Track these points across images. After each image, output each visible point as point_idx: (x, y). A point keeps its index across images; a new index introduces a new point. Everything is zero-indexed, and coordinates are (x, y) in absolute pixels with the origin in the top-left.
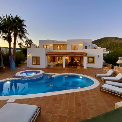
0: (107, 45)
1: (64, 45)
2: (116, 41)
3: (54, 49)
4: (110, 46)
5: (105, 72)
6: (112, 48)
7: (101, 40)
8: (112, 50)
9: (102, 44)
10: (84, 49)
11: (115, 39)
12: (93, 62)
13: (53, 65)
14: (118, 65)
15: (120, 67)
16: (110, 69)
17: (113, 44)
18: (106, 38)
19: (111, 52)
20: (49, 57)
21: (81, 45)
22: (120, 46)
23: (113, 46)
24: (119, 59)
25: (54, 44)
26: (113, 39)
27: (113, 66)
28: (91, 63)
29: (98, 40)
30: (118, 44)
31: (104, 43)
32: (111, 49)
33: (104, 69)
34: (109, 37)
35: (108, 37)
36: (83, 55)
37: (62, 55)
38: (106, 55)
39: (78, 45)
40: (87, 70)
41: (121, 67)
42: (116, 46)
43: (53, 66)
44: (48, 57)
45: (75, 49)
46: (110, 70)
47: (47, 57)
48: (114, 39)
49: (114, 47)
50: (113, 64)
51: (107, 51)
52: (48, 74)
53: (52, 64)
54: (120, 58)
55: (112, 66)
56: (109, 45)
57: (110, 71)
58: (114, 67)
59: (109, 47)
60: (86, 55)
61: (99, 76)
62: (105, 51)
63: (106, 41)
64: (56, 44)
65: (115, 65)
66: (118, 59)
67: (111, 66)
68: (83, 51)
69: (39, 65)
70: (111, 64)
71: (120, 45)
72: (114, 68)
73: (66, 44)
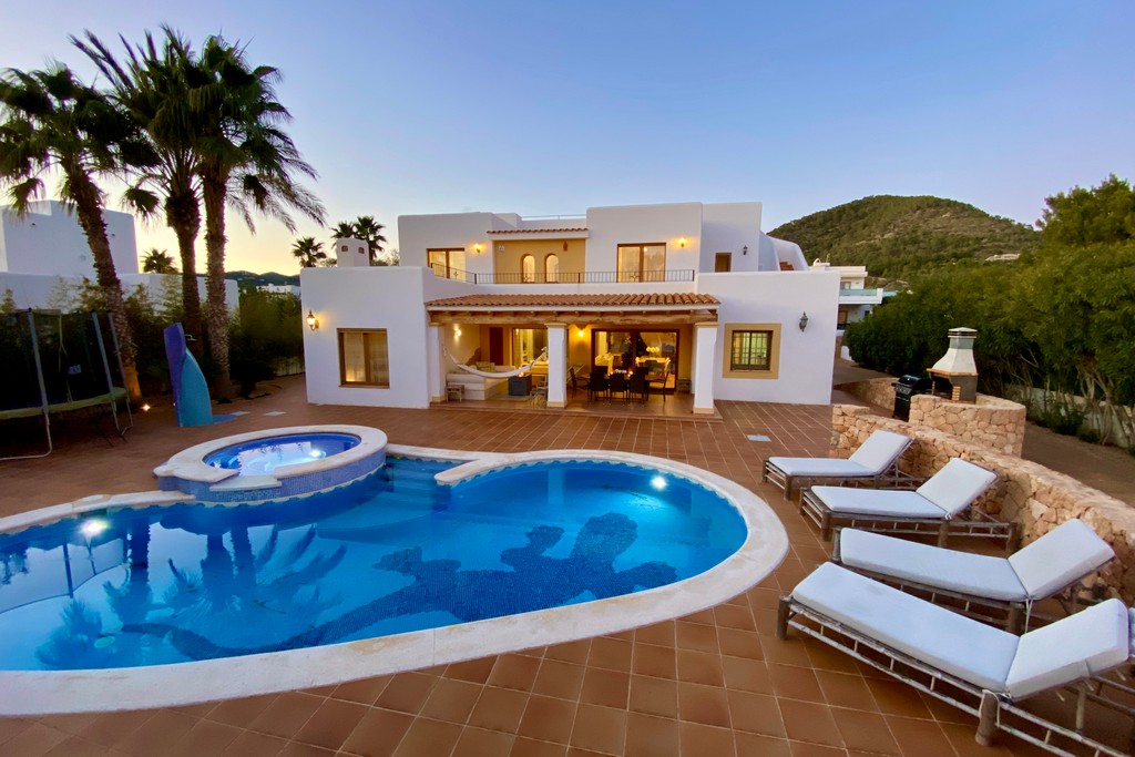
0: (875, 249)
1: (565, 248)
2: (933, 223)
3: (499, 277)
4: (893, 253)
5: (843, 439)
6: (905, 268)
7: (835, 217)
8: (905, 283)
9: (844, 244)
10: (703, 269)
11: (929, 206)
12: (765, 365)
13: (481, 387)
14: (943, 386)
15: (961, 406)
16: (881, 420)
17: (915, 242)
18: (868, 201)
19: (899, 294)
20: (458, 333)
21: (684, 245)
22: (956, 256)
23: (911, 256)
24: (954, 340)
25: (496, 243)
26: (915, 212)
27: (907, 391)
28: (749, 367)
29: (817, 213)
30: (949, 240)
31: (853, 238)
32: (896, 277)
33: (837, 421)
34: (889, 198)
35: (879, 197)
36: (687, 312)
37: (540, 320)
38: (867, 312)
39: (664, 244)
40: (715, 424)
41: (962, 399)
42: (934, 255)
43: (482, 397)
44: (452, 333)
45: (641, 272)
46: (881, 427)
47: (435, 331)
48: (919, 208)
49: (920, 263)
50: (909, 377)
51: (869, 284)
52: (419, 460)
53: (480, 381)
54: (964, 334)
55: (898, 394)
56: (883, 251)
57: (877, 433)
58: (913, 398)
59: (884, 260)
60: (713, 312)
61: (790, 478)
62: (861, 286)
63: (864, 226)
64: (511, 241)
65: (922, 387)
66: (948, 341)
67: (891, 393)
68: (694, 288)
69: (385, 384)
70: (896, 380)
71: (959, 251)
72: (913, 412)
73: (584, 240)
